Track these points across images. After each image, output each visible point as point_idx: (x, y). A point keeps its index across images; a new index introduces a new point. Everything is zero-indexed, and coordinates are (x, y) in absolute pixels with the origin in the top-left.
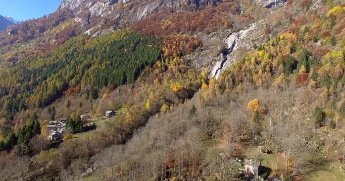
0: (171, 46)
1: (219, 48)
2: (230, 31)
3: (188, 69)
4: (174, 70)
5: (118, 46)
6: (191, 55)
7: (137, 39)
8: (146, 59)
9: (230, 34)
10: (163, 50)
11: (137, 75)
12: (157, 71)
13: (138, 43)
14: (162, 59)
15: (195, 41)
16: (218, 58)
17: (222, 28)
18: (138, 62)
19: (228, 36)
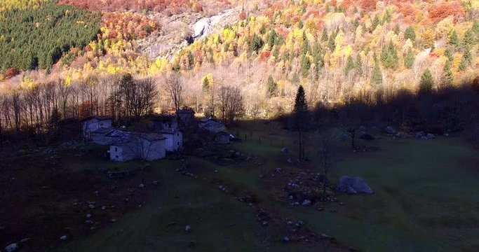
0: (114, 26)
1: (183, 35)
2: (199, 15)
3: (137, 56)
4: (116, 55)
6: (144, 40)
7: (59, 11)
8: (73, 39)
9: (199, 19)
10: (102, 29)
11: (56, 57)
12: (89, 54)
13: (60, 17)
14: (100, 41)
15: (149, 23)
16: (182, 46)
17: (189, 10)
18: (59, 40)
19: (196, 21)
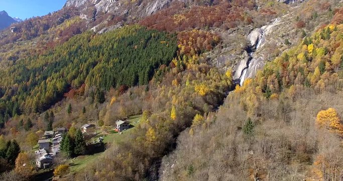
0: (187, 42)
1: (242, 45)
2: (251, 27)
3: (209, 68)
4: (193, 69)
5: (127, 42)
6: (210, 52)
7: (148, 34)
8: (161, 57)
9: (252, 30)
10: (179, 46)
11: (151, 75)
12: (175, 70)
13: (149, 38)
14: (179, 57)
15: (213, 37)
16: (243, 56)
17: (242, 23)
18: (151, 59)
19: (250, 32)
